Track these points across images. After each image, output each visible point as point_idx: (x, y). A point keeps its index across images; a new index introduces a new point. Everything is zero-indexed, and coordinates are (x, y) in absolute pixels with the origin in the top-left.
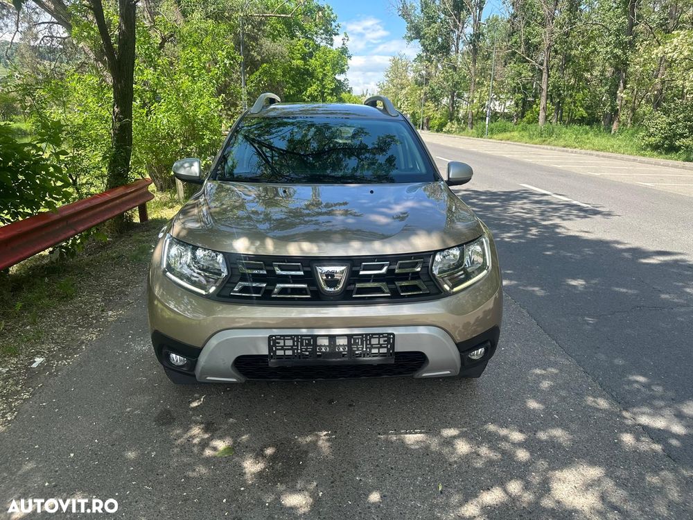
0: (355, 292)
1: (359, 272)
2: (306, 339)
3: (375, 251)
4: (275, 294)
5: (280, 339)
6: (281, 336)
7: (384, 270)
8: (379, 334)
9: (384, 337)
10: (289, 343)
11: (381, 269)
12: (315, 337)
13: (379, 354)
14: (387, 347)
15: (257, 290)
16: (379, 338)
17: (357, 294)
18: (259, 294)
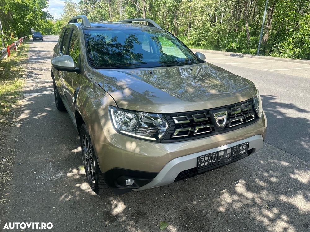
2: (214, 155)
4: (196, 133)
5: (203, 157)
6: (203, 156)
8: (243, 144)
9: (245, 145)
10: (207, 158)
12: (218, 152)
13: (242, 154)
14: (245, 150)
15: (186, 132)
16: (243, 146)
17: (231, 125)
18: (187, 134)
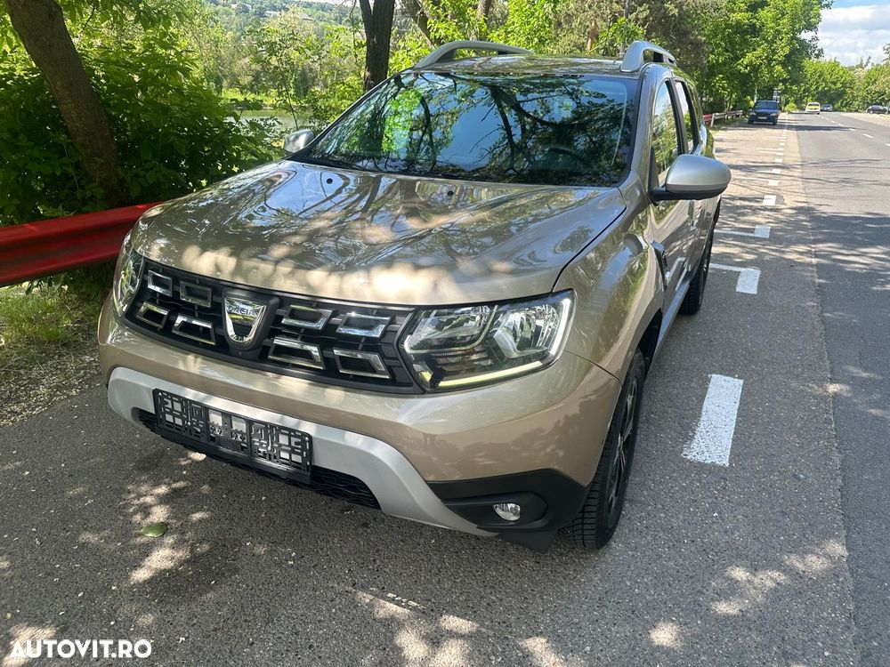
0: (271, 351)
1: (281, 318)
2: (195, 409)
3: (309, 286)
4: (176, 329)
5: (167, 398)
6: (168, 393)
7: (320, 325)
8: (290, 430)
9: (296, 436)
10: (177, 406)
11: (314, 321)
12: (207, 409)
13: (290, 462)
14: (301, 454)
15: (159, 318)
16: (290, 436)
17: (274, 355)
18: (160, 323)
